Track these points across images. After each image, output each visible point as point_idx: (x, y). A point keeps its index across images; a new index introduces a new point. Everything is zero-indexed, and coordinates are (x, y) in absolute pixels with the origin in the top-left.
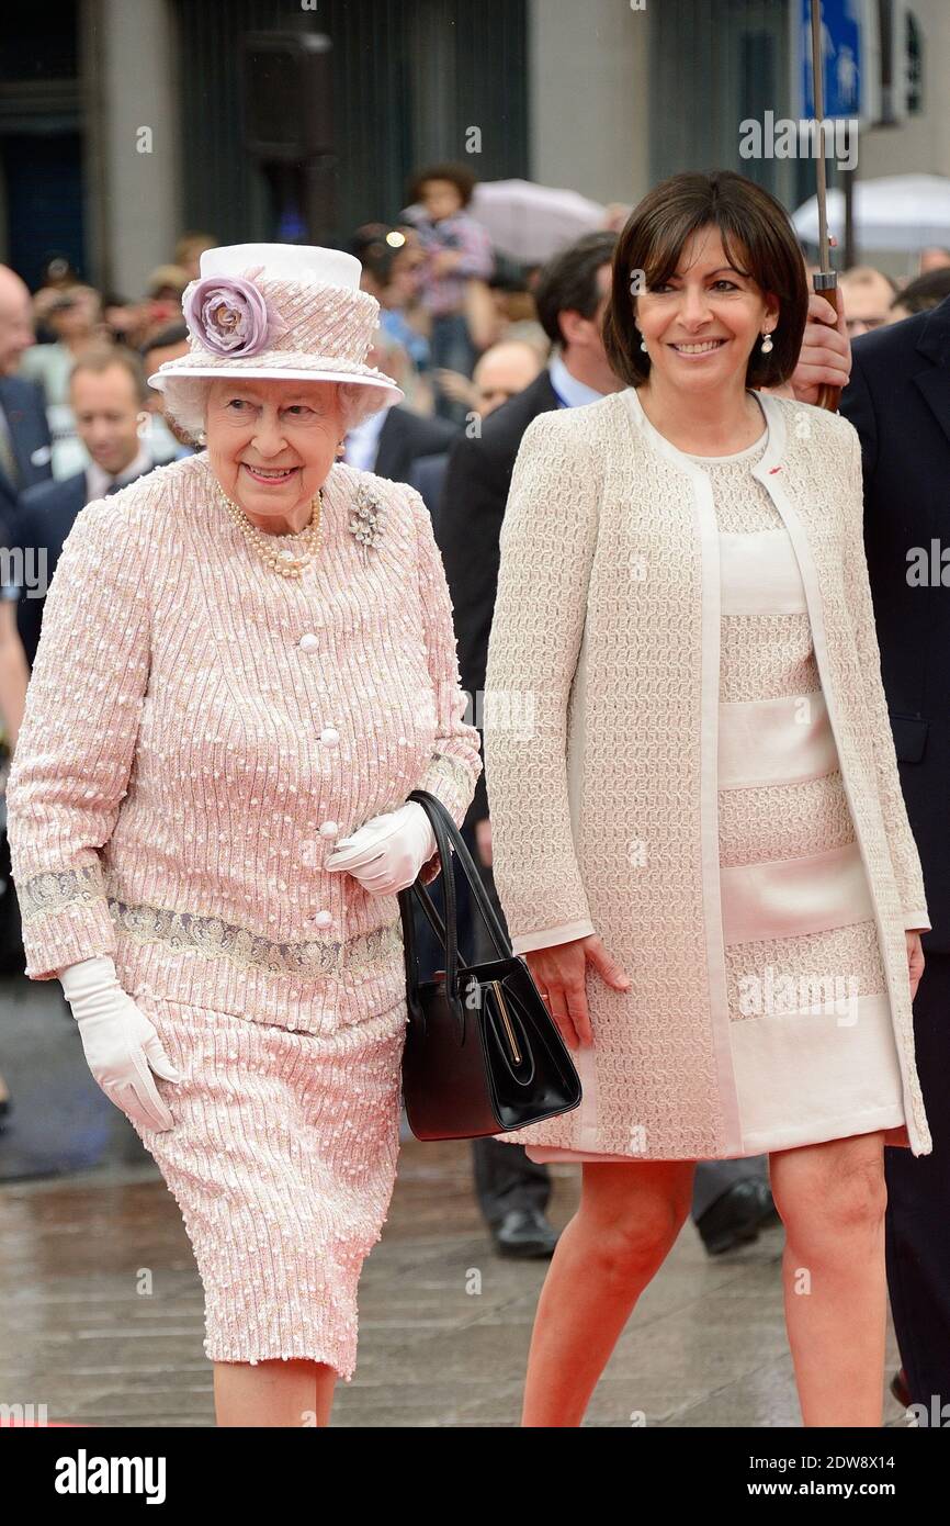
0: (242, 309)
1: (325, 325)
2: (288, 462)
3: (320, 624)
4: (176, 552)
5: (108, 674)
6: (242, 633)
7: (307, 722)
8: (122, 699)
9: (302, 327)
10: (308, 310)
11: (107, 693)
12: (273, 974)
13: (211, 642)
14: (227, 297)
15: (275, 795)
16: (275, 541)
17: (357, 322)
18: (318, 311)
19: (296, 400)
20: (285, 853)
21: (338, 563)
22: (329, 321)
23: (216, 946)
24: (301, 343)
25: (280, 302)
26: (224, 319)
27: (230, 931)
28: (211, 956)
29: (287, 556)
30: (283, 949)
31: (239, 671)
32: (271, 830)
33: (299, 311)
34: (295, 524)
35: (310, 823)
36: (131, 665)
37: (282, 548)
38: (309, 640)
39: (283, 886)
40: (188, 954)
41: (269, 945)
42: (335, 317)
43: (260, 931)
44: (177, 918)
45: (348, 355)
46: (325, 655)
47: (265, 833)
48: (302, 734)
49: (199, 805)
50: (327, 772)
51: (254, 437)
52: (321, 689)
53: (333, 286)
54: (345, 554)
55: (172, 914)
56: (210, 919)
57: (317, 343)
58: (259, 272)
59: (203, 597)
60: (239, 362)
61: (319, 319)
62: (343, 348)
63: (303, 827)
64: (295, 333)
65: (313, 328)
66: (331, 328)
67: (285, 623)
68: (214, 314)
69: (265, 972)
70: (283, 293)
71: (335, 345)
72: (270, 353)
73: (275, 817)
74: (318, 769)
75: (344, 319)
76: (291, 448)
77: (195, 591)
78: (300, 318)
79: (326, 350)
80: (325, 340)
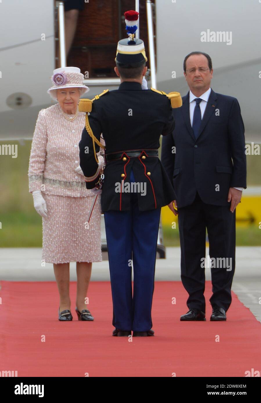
0: (61, 77)
2: (71, 101)
3: (75, 128)
4: (51, 118)
5: (41, 138)
6: (62, 130)
7: (72, 144)
8: (43, 142)
10: (72, 77)
11: (41, 142)
12: (68, 188)
13: (56, 132)
14: (59, 76)
15: (66, 156)
16: (69, 115)
17: (81, 78)
18: (74, 77)
19: (72, 91)
20: (69, 166)
21: (81, 119)
22: (76, 78)
23: (58, 185)
24: (72, 82)
25: (68, 76)
26: (59, 79)
27: (60, 182)
28: (57, 186)
29: (71, 118)
30: (69, 183)
31: (60, 136)
32: (66, 162)
33: (71, 77)
34: (73, 112)
35: (73, 161)
36: (44, 136)
37: (70, 116)
38: (73, 131)
39: (69, 172)
40: (54, 187)
41: (67, 182)
42: (77, 77)
43: (65, 180)
44: (52, 180)
45: (80, 84)
46: (76, 133)
47: (65, 163)
48: (70, 146)
49: (54, 158)
50: (75, 152)
51: (66, 98)
52: (75, 139)
53: (76, 73)
54: (83, 118)
55: (51, 180)
56: (57, 180)
57: (74, 82)
58: (64, 71)
59: (55, 125)
60: (62, 86)
61: (74, 78)
62: (79, 82)
63: (72, 162)
64: (71, 80)
65: (73, 80)
66: (76, 79)
67: (69, 128)
68: (57, 79)
69: (67, 187)
70: (68, 74)
71: (77, 82)
72: (67, 84)
73: (66, 160)
74: (73, 151)
75: (78, 78)
76: (72, 99)
77: (53, 123)
78: (71, 78)
79: (76, 83)
80: (76, 81)
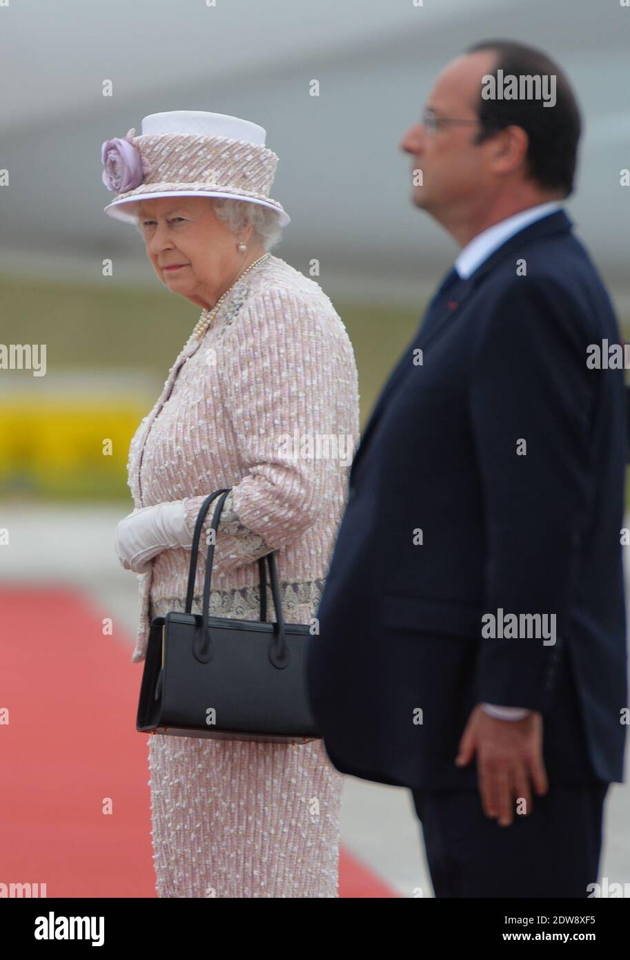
0: (117, 158)
1: (179, 162)
9: (164, 165)
10: (165, 153)
14: (112, 154)
22: (182, 158)
24: (166, 177)
25: (148, 150)
33: (159, 155)
53: (183, 135)
57: (176, 175)
64: (160, 170)
65: (171, 164)
66: (186, 162)
70: (148, 144)
76: (176, 248)
78: (162, 160)
79: (185, 179)
80: (181, 171)
